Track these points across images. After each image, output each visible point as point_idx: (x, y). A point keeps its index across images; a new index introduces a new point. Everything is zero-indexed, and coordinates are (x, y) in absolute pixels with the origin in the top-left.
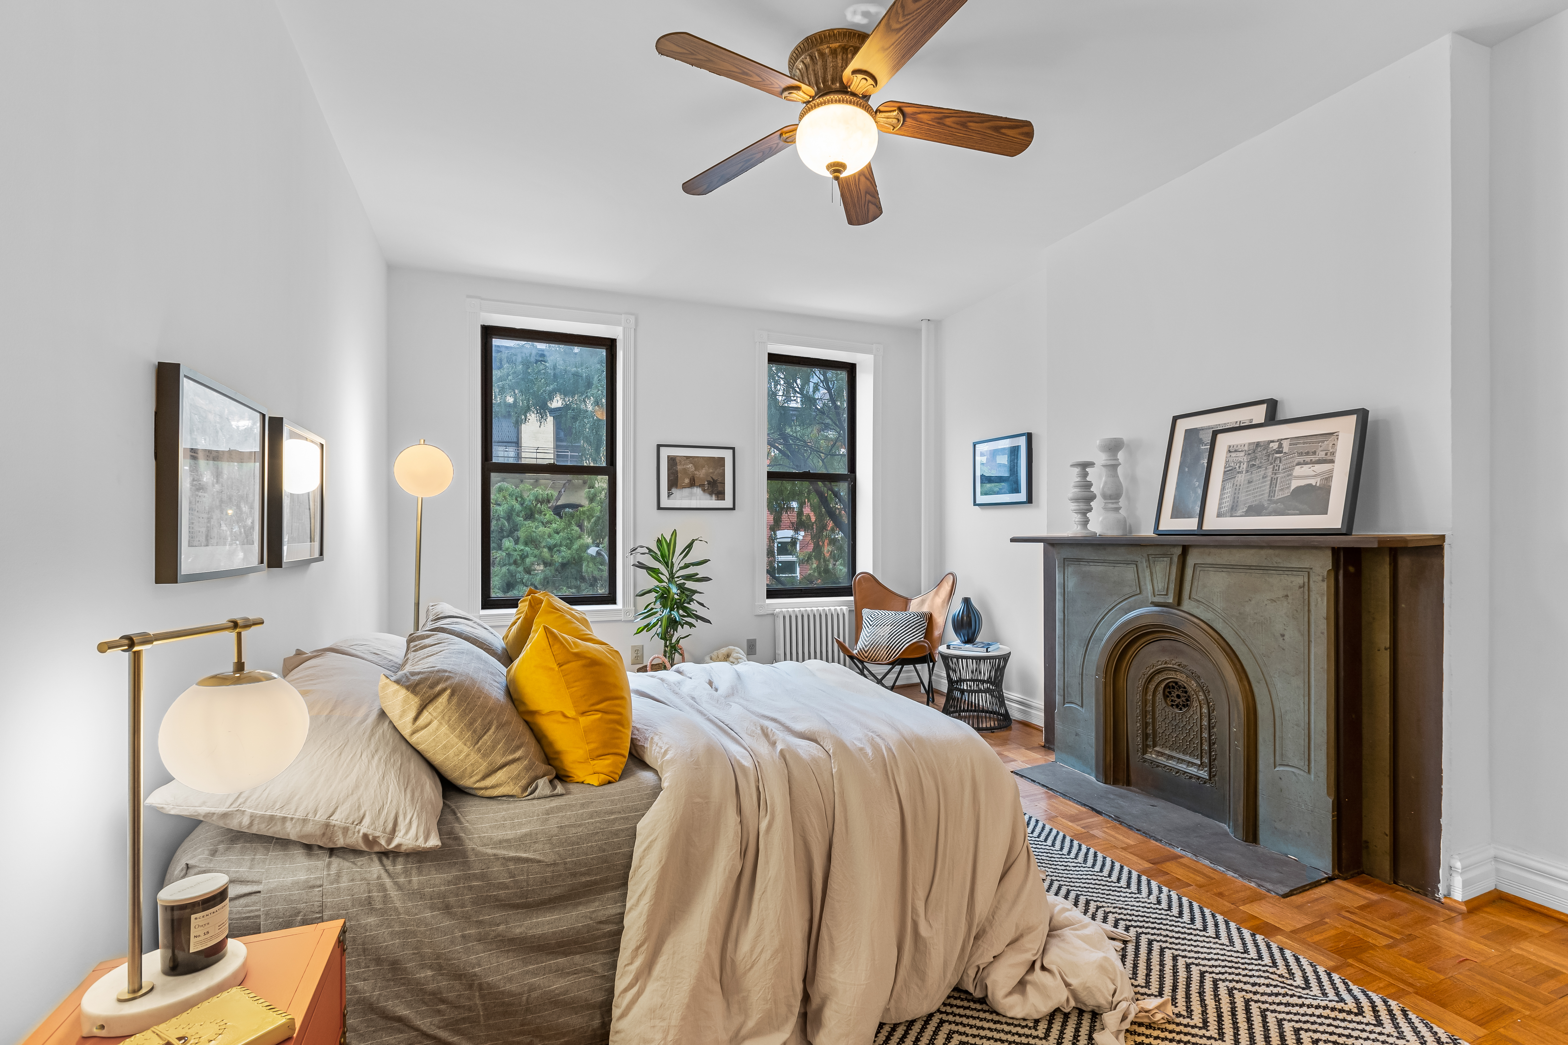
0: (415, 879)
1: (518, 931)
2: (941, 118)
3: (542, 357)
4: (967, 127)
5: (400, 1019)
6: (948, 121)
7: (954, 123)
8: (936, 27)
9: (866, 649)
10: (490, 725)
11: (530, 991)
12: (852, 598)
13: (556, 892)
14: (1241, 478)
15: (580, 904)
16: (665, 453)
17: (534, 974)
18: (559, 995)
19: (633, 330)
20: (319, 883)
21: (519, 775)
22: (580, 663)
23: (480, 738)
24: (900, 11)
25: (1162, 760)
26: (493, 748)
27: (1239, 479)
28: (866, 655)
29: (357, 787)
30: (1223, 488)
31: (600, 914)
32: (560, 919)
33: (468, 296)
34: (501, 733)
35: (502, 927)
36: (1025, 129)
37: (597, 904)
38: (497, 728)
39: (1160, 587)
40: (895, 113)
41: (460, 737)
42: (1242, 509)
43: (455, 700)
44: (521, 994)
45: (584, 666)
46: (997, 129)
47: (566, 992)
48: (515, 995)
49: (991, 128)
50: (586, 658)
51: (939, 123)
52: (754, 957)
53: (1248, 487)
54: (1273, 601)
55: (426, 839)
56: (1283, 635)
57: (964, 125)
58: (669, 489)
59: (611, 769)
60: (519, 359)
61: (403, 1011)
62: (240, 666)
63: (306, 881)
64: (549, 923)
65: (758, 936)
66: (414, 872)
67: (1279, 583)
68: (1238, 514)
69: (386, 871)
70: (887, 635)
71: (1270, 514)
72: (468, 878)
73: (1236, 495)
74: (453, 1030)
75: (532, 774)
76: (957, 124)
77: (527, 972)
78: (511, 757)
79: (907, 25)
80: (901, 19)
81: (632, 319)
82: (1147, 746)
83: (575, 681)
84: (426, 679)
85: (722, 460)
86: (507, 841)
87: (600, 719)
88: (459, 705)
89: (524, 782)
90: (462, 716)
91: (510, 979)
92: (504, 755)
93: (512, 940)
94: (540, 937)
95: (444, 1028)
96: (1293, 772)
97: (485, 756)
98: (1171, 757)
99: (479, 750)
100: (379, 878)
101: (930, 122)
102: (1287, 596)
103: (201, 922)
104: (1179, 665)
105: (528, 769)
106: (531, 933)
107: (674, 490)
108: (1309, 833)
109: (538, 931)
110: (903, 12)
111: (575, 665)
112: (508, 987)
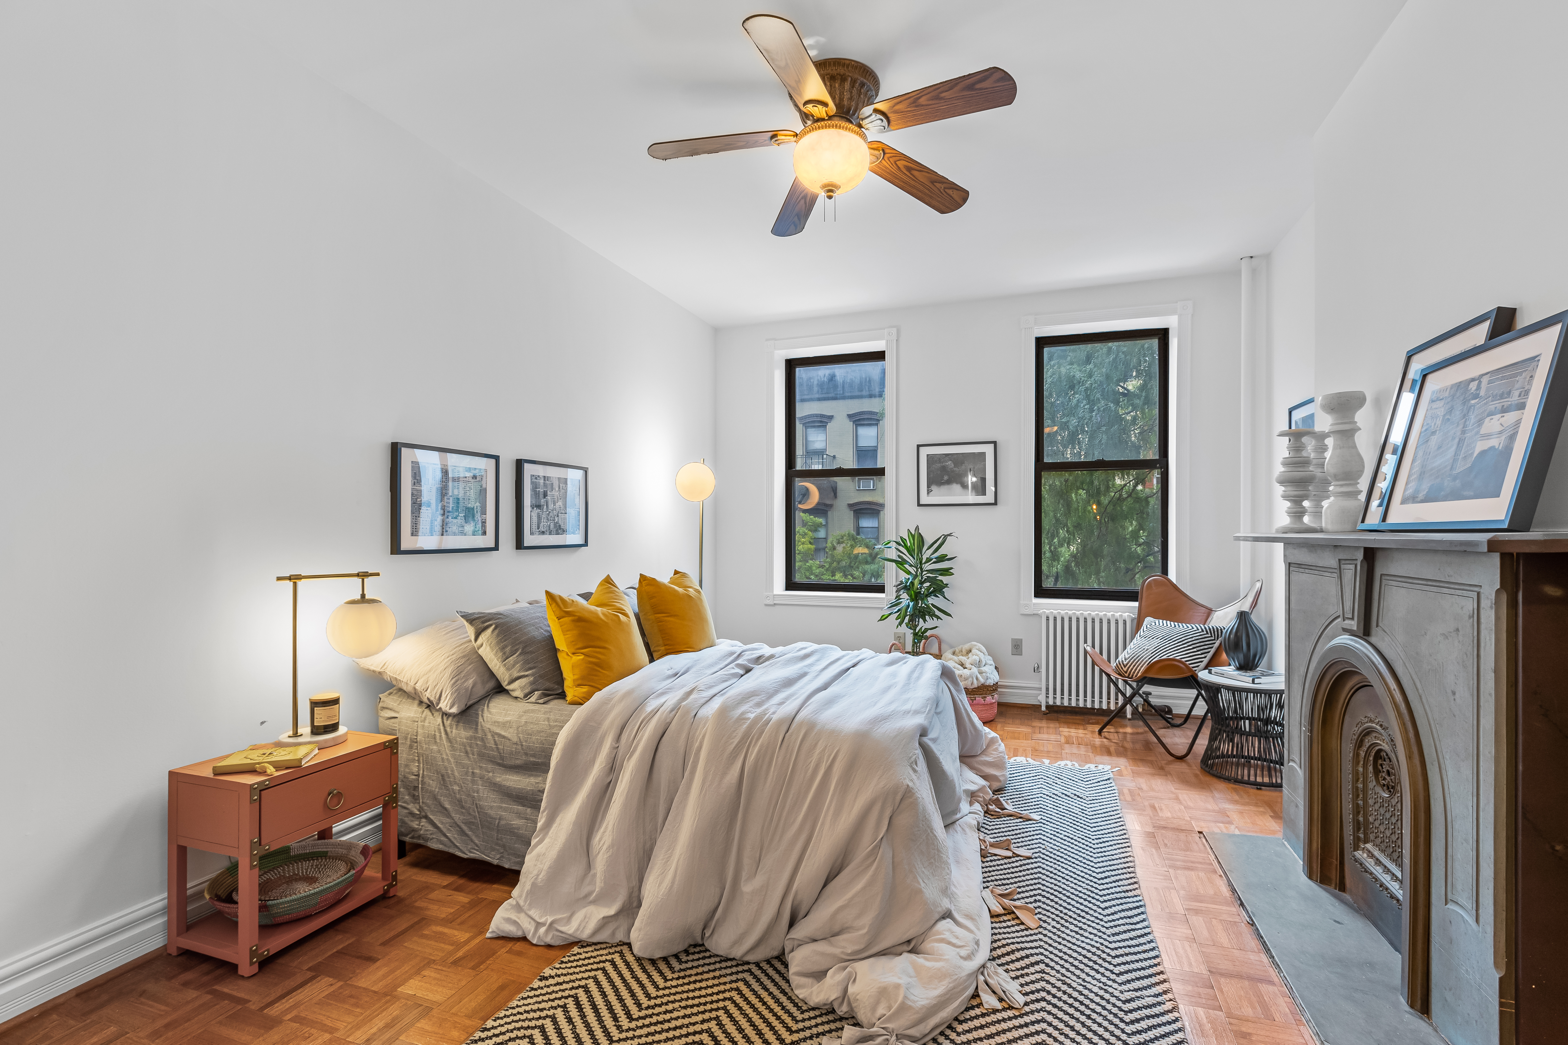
0: (454, 731)
1: (498, 779)
2: (914, 102)
3: (832, 378)
4: (942, 98)
5: (446, 809)
6: (922, 101)
7: (929, 100)
9: (1125, 663)
10: (516, 651)
11: (500, 819)
12: (1136, 604)
13: (518, 762)
14: (1433, 441)
15: (532, 775)
16: (924, 452)
17: (505, 810)
18: (515, 828)
19: (895, 341)
20: (417, 720)
21: (525, 686)
22: (570, 618)
23: (507, 658)
25: (1370, 864)
26: (514, 666)
28: (1125, 669)
29: (430, 671)
31: (540, 785)
32: (520, 780)
33: (767, 340)
34: (521, 658)
35: (491, 774)
36: (997, 75)
37: (540, 778)
38: (520, 654)
39: (1348, 608)
40: (874, 116)
41: (496, 655)
43: (497, 632)
44: (495, 819)
45: (573, 621)
46: (971, 87)
47: (518, 829)
48: (492, 818)
49: (964, 89)
50: (574, 616)
51: (916, 106)
52: (600, 846)
54: (1445, 636)
55: (451, 708)
56: (1454, 693)
57: (937, 98)
58: (928, 487)
59: (584, 695)
60: (816, 383)
61: (447, 806)
62: (363, 596)
63: (413, 718)
64: (514, 781)
65: (604, 832)
66: (454, 727)
69: (443, 722)
70: (1152, 649)
72: (476, 738)
74: (469, 827)
75: (534, 687)
76: (932, 100)
77: (501, 807)
78: (522, 674)
81: (894, 331)
82: (1359, 839)
83: (568, 631)
84: (483, 617)
85: (982, 455)
86: (498, 722)
87: (583, 659)
88: (498, 635)
89: (527, 691)
90: (498, 643)
91: (491, 807)
92: (519, 671)
93: (495, 784)
94: (508, 787)
95: (465, 823)
96: (1463, 917)
97: (508, 669)
98: (1378, 862)
99: (505, 665)
100: (439, 725)
101: (909, 109)
102: (1458, 630)
103: (319, 712)
104: (1381, 726)
105: (532, 683)
106: (505, 783)
107: (934, 488)
108: (1476, 1021)
109: (508, 784)
111: (567, 619)
112: (489, 812)
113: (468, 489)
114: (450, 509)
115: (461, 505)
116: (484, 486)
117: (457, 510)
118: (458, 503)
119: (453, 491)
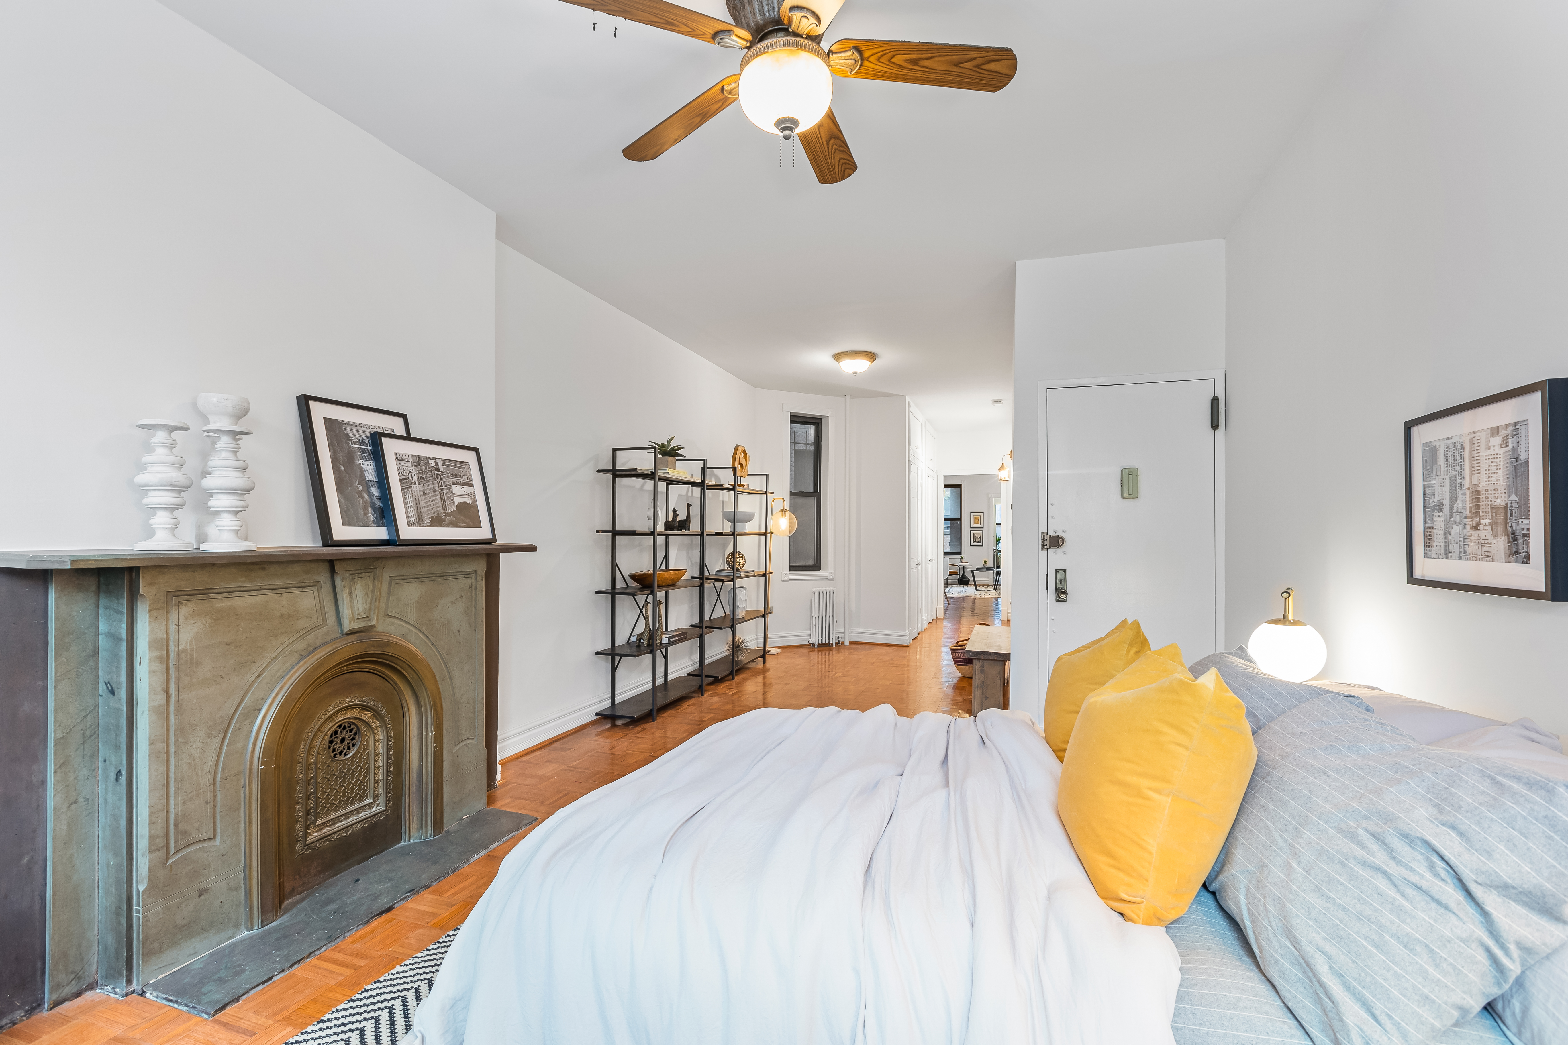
8: (814, 162)
14: (416, 488)
24: (841, 149)
27: (415, 489)
30: (405, 498)
39: (361, 609)
42: (427, 521)
53: (425, 499)
54: (453, 602)
56: (459, 631)
67: (457, 585)
68: (425, 525)
71: (448, 526)
73: (418, 506)
79: (828, 148)
80: (835, 146)
102: (462, 596)
110: (839, 150)
113: (1494, 469)
114: (1468, 513)
115: (1483, 502)
116: (1523, 458)
117: (1477, 514)
118: (1478, 500)
119: (1471, 479)
